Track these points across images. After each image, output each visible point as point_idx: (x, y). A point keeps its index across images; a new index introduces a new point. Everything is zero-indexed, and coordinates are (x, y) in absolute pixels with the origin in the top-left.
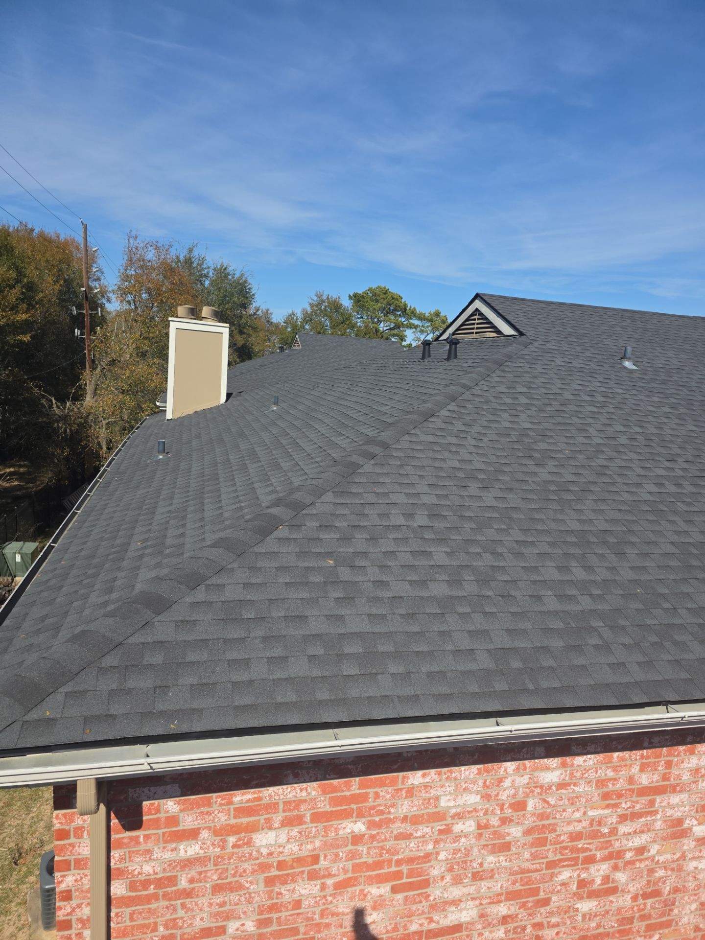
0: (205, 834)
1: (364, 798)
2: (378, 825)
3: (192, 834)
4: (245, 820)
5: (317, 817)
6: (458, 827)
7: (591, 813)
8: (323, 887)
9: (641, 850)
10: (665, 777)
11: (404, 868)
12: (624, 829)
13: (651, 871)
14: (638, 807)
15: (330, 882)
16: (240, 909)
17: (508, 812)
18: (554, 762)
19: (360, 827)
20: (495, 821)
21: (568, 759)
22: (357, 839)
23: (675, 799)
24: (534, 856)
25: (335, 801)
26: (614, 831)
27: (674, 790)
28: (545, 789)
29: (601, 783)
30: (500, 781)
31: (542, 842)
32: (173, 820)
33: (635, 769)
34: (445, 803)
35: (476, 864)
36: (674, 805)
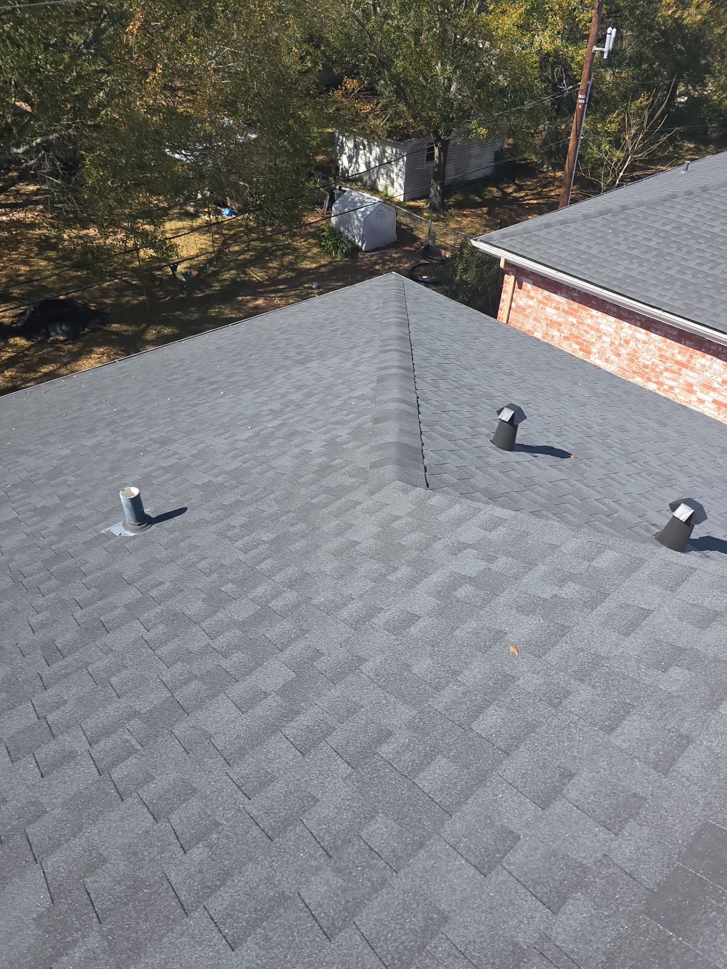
0: (535, 300)
1: (577, 311)
2: (580, 323)
3: (532, 298)
4: (545, 301)
5: (564, 311)
6: (604, 338)
7: (653, 360)
10: (689, 361)
12: (666, 374)
14: (674, 368)
15: (563, 335)
16: (539, 329)
17: (622, 342)
18: (643, 331)
19: (574, 321)
20: (617, 343)
21: (649, 332)
22: (573, 325)
23: (691, 373)
25: (570, 308)
26: (661, 373)
27: (692, 369)
28: (638, 340)
29: (660, 349)
30: (622, 328)
31: (632, 361)
32: (529, 291)
33: (676, 351)
34: (602, 327)
35: (607, 356)
36: (690, 376)
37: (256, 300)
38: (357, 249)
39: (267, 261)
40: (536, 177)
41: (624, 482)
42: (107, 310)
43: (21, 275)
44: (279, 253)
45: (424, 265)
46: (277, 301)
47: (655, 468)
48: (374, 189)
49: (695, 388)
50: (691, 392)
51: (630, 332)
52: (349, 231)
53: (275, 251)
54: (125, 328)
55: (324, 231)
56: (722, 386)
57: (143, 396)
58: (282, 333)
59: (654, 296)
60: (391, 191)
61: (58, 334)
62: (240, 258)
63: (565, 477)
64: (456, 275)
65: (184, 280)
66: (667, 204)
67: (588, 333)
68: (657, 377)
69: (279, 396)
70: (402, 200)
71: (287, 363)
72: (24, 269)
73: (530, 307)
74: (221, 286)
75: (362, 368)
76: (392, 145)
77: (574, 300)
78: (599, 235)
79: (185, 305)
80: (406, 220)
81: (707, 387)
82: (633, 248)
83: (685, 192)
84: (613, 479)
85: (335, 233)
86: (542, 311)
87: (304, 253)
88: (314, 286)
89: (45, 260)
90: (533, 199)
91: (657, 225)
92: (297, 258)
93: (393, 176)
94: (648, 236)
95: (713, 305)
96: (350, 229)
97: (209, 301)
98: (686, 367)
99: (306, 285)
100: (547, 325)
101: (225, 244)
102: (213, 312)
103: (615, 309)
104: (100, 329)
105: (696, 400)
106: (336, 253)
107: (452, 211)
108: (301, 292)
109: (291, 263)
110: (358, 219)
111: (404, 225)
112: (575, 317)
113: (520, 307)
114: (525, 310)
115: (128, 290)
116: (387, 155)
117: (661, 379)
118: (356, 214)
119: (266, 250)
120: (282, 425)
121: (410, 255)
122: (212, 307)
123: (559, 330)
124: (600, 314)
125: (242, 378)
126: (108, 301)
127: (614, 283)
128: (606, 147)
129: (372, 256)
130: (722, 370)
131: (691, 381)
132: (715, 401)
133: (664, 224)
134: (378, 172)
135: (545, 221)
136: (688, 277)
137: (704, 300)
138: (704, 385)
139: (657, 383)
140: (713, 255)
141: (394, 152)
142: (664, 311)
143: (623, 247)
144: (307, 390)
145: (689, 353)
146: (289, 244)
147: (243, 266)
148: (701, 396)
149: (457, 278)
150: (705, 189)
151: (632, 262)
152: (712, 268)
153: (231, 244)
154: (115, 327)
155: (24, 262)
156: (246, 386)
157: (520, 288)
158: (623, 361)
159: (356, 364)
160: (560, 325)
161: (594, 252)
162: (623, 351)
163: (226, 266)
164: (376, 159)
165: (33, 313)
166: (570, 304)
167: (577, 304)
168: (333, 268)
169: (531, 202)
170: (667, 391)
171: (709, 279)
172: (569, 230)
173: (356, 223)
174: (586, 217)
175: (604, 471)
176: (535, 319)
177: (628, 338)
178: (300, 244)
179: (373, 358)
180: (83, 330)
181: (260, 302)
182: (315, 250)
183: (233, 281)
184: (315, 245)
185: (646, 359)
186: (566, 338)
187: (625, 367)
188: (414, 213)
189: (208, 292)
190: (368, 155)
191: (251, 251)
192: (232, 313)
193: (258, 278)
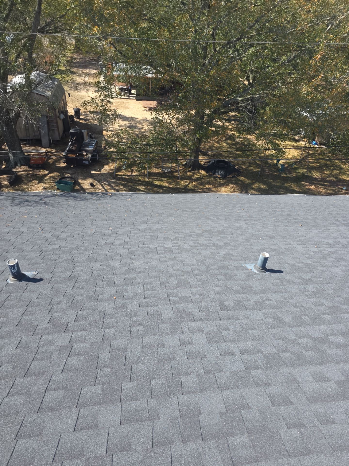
37: (310, 186)
39: (324, 170)
42: (242, 171)
43: (215, 147)
46: (321, 189)
53: (331, 166)
54: (246, 180)
57: (261, 213)
61: (218, 174)
62: (311, 165)
65: (281, 167)
72: (216, 145)
74: (296, 175)
79: (275, 178)
87: (346, 172)
88: (344, 189)
89: (226, 143)
92: (341, 173)
97: (287, 180)
99: (340, 187)
101: (306, 156)
102: (287, 185)
104: (235, 177)
108: (336, 189)
109: (336, 174)
115: (254, 165)
119: (325, 165)
120: (334, 252)
122: (287, 182)
125: (311, 222)
126: (243, 167)
146: (339, 165)
147: (311, 169)
153: (309, 158)
154: (242, 178)
155: (218, 142)
156: (313, 226)
163: (302, 166)
165: (213, 163)
178: (345, 167)
180: (229, 175)
181: (312, 187)
183: (303, 175)
189: (289, 176)
191: (318, 163)
192: (296, 188)
193: (316, 176)
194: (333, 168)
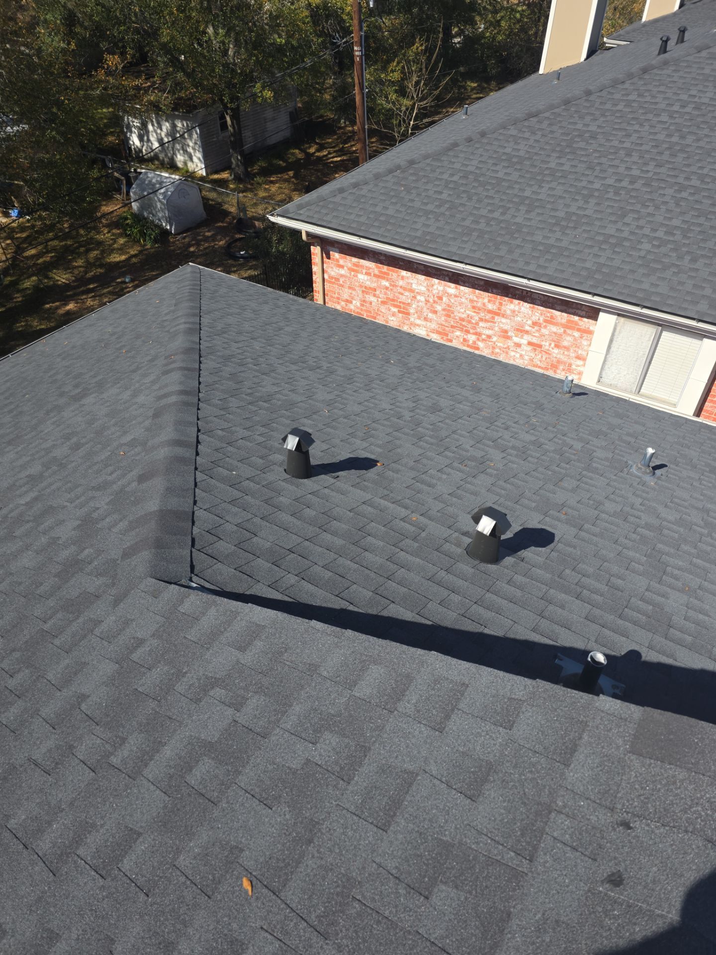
0: (345, 268)
1: (388, 274)
2: (393, 286)
3: (342, 267)
4: (355, 268)
5: (375, 275)
6: (419, 297)
7: (467, 312)
8: (378, 301)
9: (489, 337)
10: (499, 309)
11: (402, 305)
12: (481, 324)
13: (494, 348)
14: (487, 317)
15: (380, 300)
16: (356, 297)
17: (436, 299)
18: (453, 285)
19: (387, 284)
20: (431, 300)
21: (458, 286)
22: (387, 288)
23: (504, 320)
24: (446, 321)
25: (380, 272)
26: (477, 324)
27: (503, 316)
28: (449, 295)
29: (472, 301)
30: (433, 285)
31: (449, 316)
32: (337, 261)
33: (486, 301)
34: (414, 286)
35: (425, 314)
36: (504, 323)
37: (66, 305)
38: (165, 233)
39: (70, 261)
40: (335, 133)
41: (434, 481)
44: (82, 249)
45: (240, 239)
46: (90, 302)
47: (467, 451)
48: (172, 167)
49: (510, 334)
50: (509, 338)
51: (441, 288)
52: (153, 215)
53: (78, 248)
55: (126, 219)
56: (533, 328)
58: (64, 359)
59: (454, 249)
60: (191, 166)
62: (39, 262)
63: (368, 496)
64: (271, 247)
66: (451, 153)
67: (402, 294)
68: (474, 328)
69: (43, 453)
70: (204, 174)
71: (62, 401)
73: (342, 276)
74: (23, 296)
75: (141, 399)
76: (182, 119)
77: (382, 263)
78: (392, 193)
80: (212, 195)
81: (521, 331)
82: (427, 204)
83: (466, 139)
84: (423, 482)
85: (138, 218)
86: (355, 278)
87: (110, 245)
88: (127, 280)
90: (336, 157)
91: (445, 176)
93: (190, 150)
94: (439, 189)
95: (510, 252)
96: (154, 212)
97: (13, 315)
98: (498, 314)
99: (119, 280)
100: (363, 292)
101: (19, 250)
102: (20, 326)
103: (422, 268)
105: (513, 344)
106: (145, 241)
107: (258, 179)
108: (114, 289)
109: (97, 259)
110: (160, 201)
111: (212, 200)
112: (387, 280)
113: (332, 278)
114: (338, 280)
116: (178, 129)
117: (478, 330)
118: (156, 195)
119: (67, 249)
120: (36, 499)
121: (223, 231)
122: (16, 321)
123: (374, 295)
124: (409, 274)
125: (8, 431)
127: (416, 242)
128: (393, 96)
129: (184, 238)
130: (530, 312)
131: (506, 327)
132: (530, 343)
133: (452, 175)
134: (173, 148)
135: (338, 186)
136: (482, 226)
137: (500, 247)
138: (518, 330)
139: (476, 334)
140: (502, 200)
141: (185, 125)
142: (467, 264)
143: (417, 204)
144: (75, 439)
145: (498, 301)
146: (91, 238)
147: (44, 270)
148: (516, 340)
149: (273, 250)
150: (483, 134)
151: (428, 219)
152: (503, 214)
153: (26, 248)
156: (9, 443)
157: (329, 258)
158: (440, 318)
159: (134, 395)
160: (375, 290)
161: (390, 212)
162: (439, 308)
163: (24, 273)
164: (167, 135)
166: (379, 268)
167: (386, 267)
168: (144, 257)
169: (335, 159)
170: (486, 340)
171: (502, 225)
172: (362, 193)
173: (159, 205)
174: (377, 177)
175: (413, 474)
176: (350, 288)
177: (440, 295)
178: (105, 235)
179: (153, 382)
181: (71, 306)
182: (122, 241)
183: (36, 288)
184: (120, 235)
185: (462, 312)
186: (383, 303)
187: (444, 323)
188: (219, 187)
189: (9, 305)
190: (159, 131)
191: (51, 252)
192: (41, 324)
193: (64, 281)
194: (83, 249)
